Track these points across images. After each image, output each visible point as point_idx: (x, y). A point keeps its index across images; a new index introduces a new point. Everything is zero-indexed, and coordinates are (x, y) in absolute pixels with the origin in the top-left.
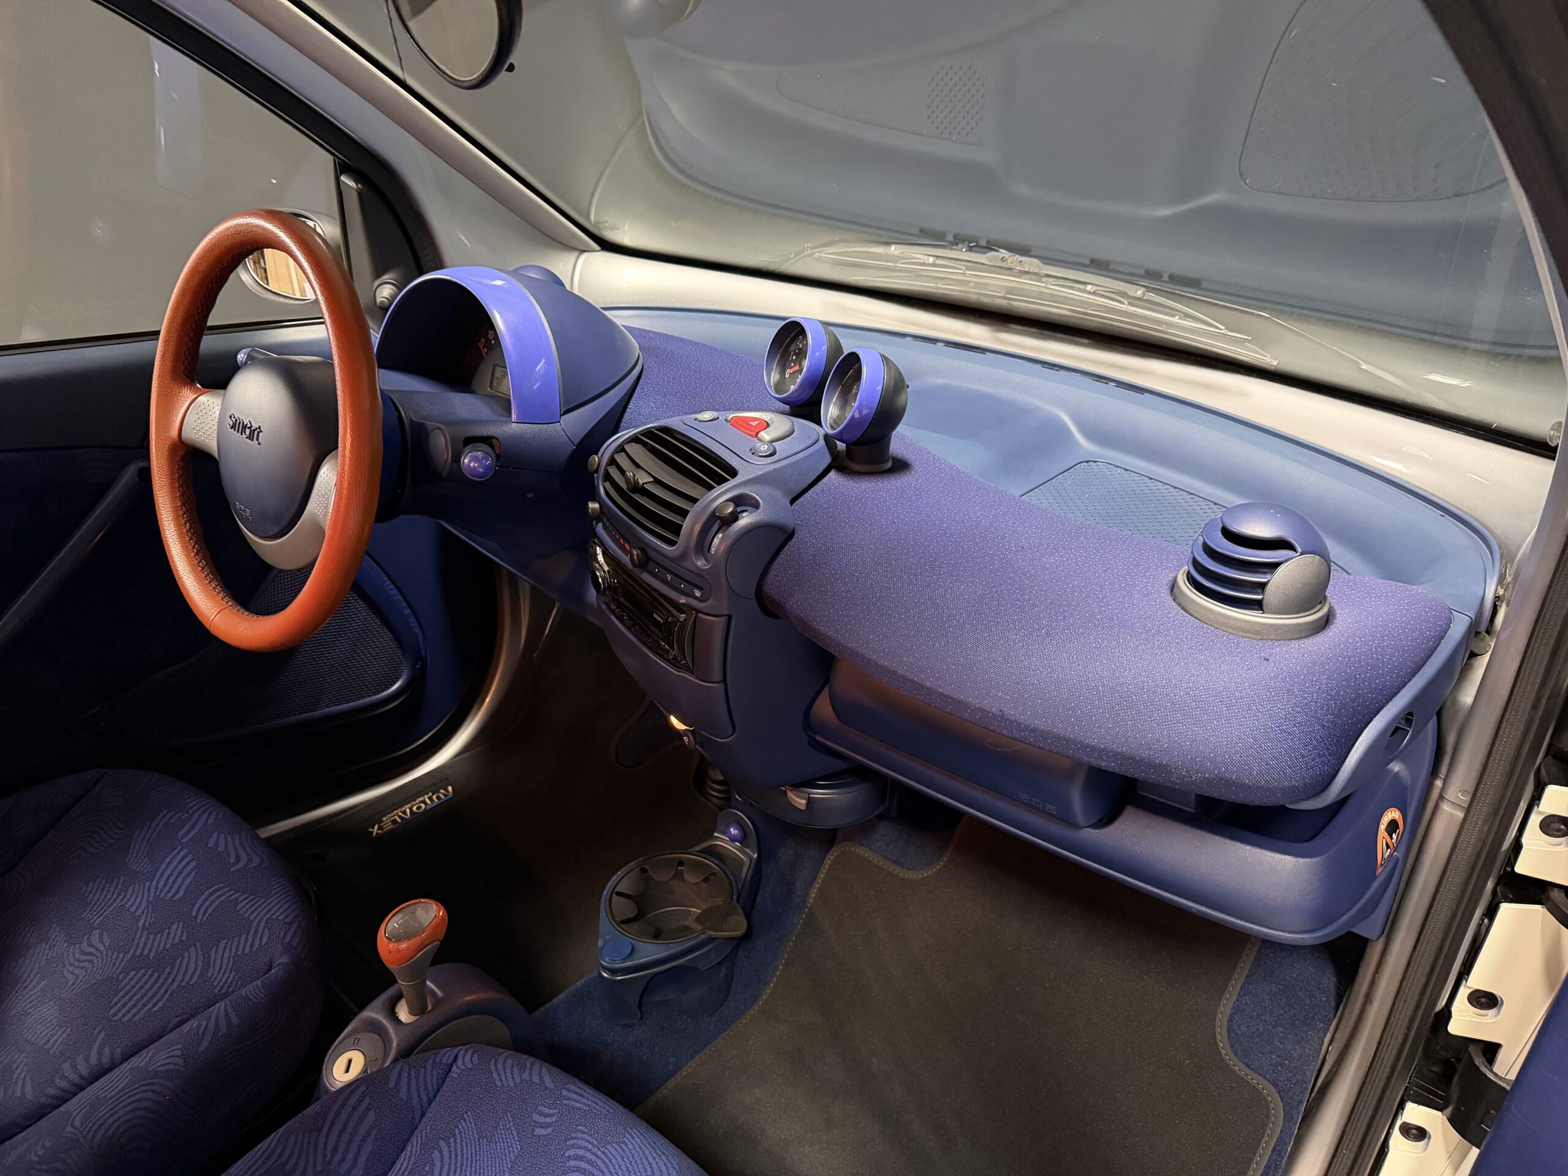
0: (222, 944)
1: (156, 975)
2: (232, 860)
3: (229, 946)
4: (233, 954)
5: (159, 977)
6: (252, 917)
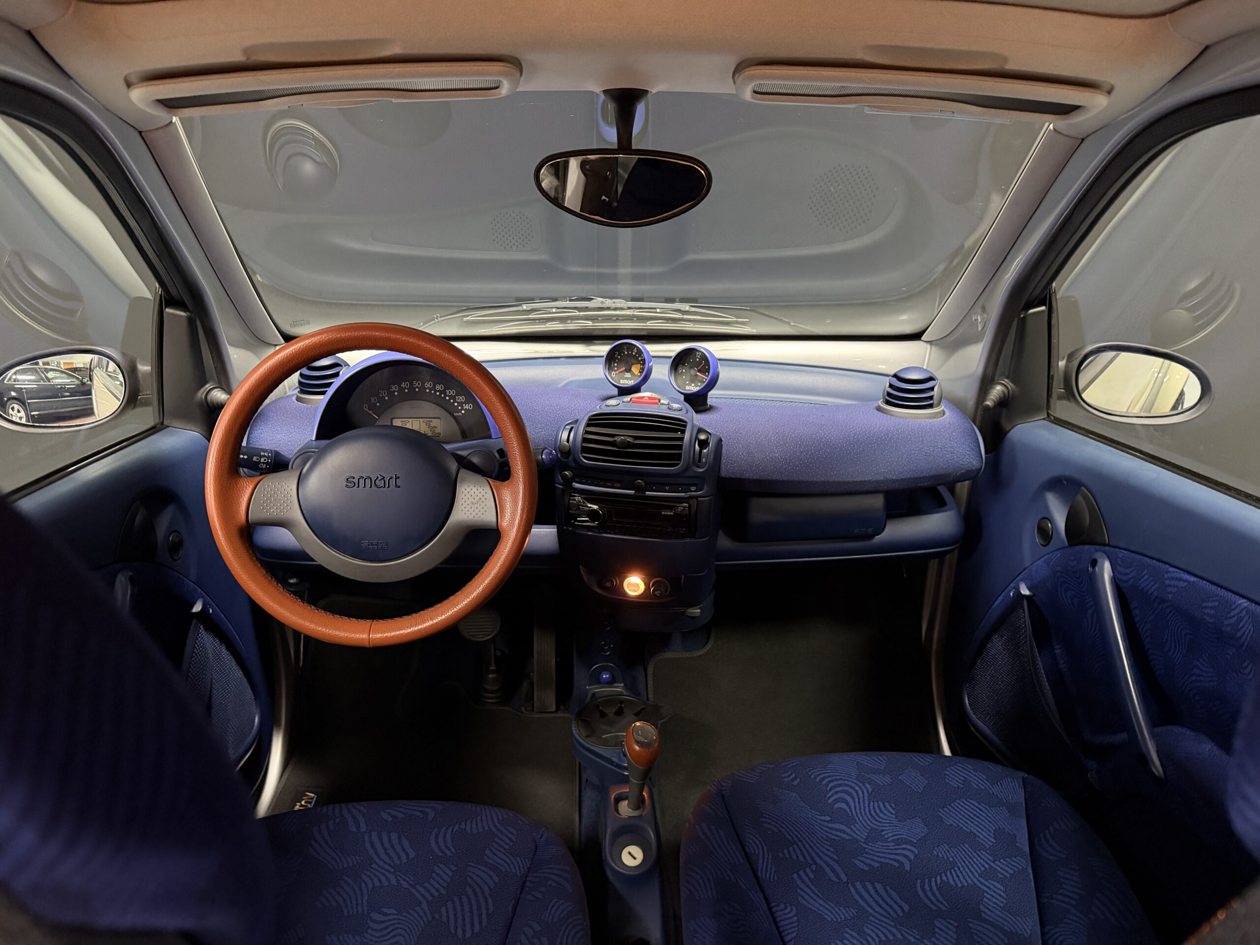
1: (464, 897)
2: (421, 815)
3: (494, 850)
4: (503, 851)
6: (487, 829)
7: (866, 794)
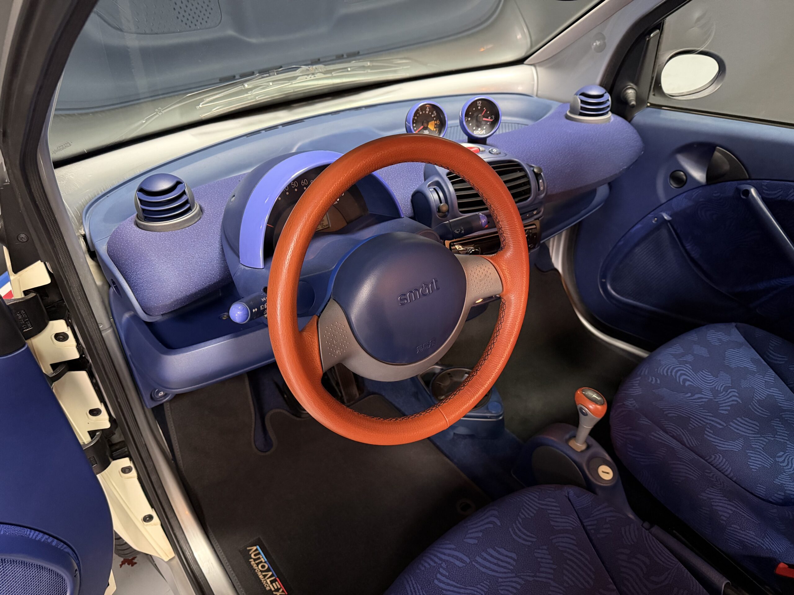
0: (552, 523)
1: (568, 562)
2: (491, 526)
3: (555, 519)
4: (560, 516)
5: (570, 560)
6: (537, 509)
7: (691, 371)
